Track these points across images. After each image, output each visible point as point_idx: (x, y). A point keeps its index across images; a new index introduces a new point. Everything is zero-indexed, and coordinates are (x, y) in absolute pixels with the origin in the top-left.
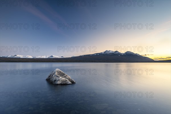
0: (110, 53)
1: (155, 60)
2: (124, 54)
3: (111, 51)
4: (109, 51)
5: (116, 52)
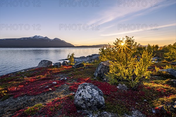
0: (40, 39)
2: (53, 40)
3: (41, 36)
4: (39, 36)
5: (46, 37)
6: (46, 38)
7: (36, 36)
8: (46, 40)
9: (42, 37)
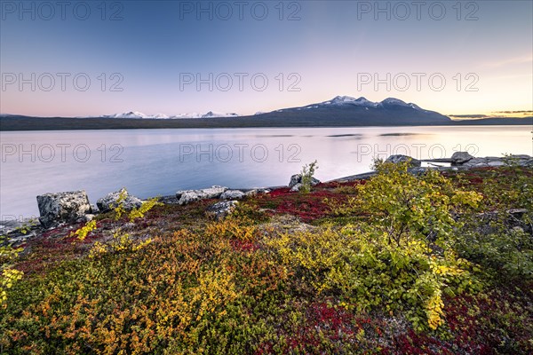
0: (346, 103)
1: (452, 118)
2: (379, 105)
3: (348, 98)
4: (344, 98)
5: (361, 99)
6: (363, 101)
7: (337, 98)
8: (360, 105)
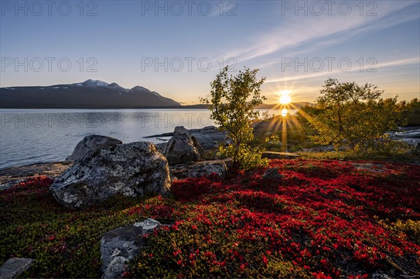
2: (130, 91)
4: (97, 81)
5: (114, 84)
7: (89, 81)
8: (113, 90)
9: (104, 83)
